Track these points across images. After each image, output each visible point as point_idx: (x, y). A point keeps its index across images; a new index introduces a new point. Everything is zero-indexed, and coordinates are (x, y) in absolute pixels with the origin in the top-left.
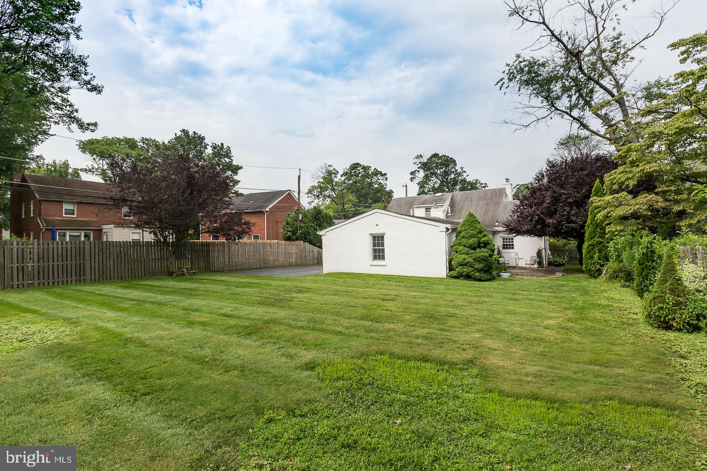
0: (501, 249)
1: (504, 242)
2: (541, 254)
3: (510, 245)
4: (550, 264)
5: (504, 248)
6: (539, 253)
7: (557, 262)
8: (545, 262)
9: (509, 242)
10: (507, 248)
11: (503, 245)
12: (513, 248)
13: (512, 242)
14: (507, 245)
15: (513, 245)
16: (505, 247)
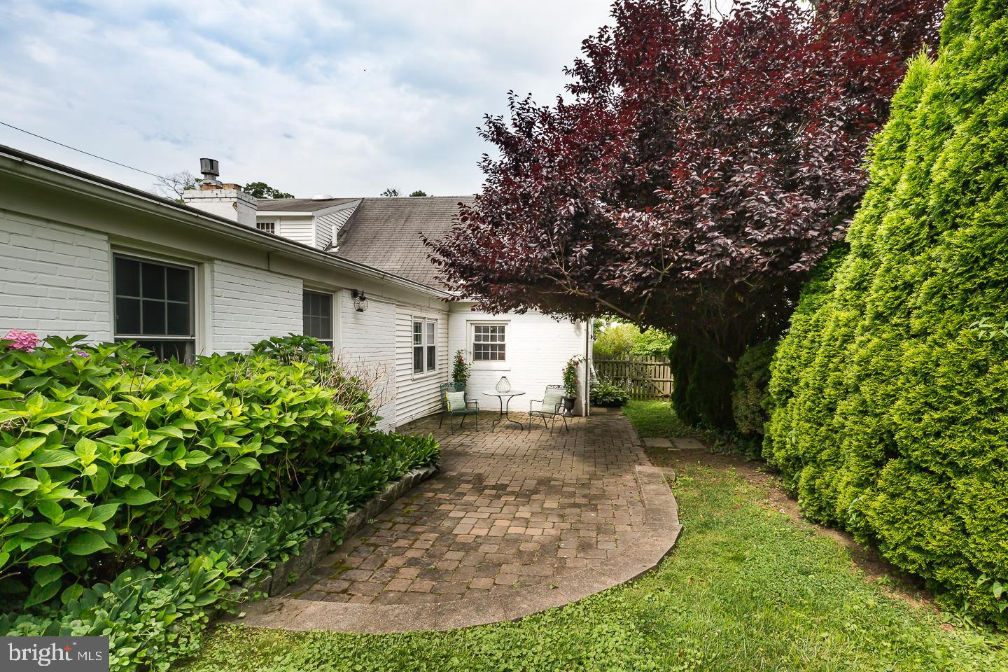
0: (468, 359)
1: (478, 338)
2: (576, 376)
3: (494, 347)
4: (595, 401)
5: (477, 357)
6: (571, 374)
7: (609, 394)
8: (584, 400)
9: (493, 338)
10: (486, 357)
11: (477, 347)
12: (502, 357)
13: (503, 338)
14: (486, 347)
15: (502, 347)
16: (482, 352)
